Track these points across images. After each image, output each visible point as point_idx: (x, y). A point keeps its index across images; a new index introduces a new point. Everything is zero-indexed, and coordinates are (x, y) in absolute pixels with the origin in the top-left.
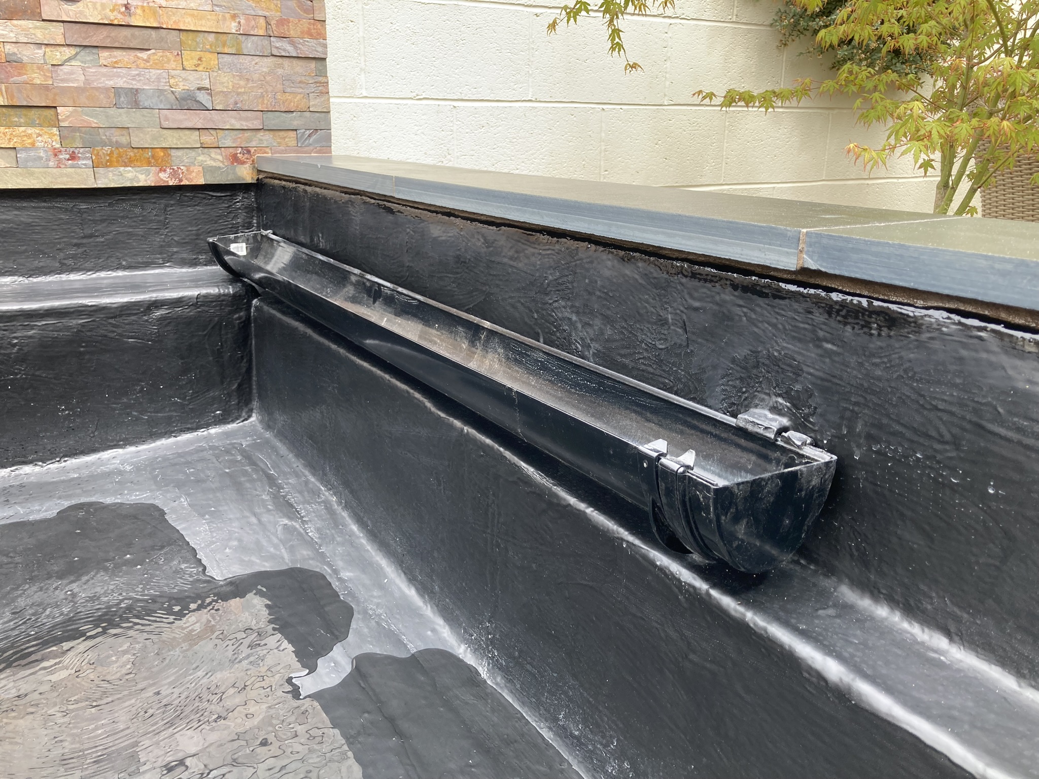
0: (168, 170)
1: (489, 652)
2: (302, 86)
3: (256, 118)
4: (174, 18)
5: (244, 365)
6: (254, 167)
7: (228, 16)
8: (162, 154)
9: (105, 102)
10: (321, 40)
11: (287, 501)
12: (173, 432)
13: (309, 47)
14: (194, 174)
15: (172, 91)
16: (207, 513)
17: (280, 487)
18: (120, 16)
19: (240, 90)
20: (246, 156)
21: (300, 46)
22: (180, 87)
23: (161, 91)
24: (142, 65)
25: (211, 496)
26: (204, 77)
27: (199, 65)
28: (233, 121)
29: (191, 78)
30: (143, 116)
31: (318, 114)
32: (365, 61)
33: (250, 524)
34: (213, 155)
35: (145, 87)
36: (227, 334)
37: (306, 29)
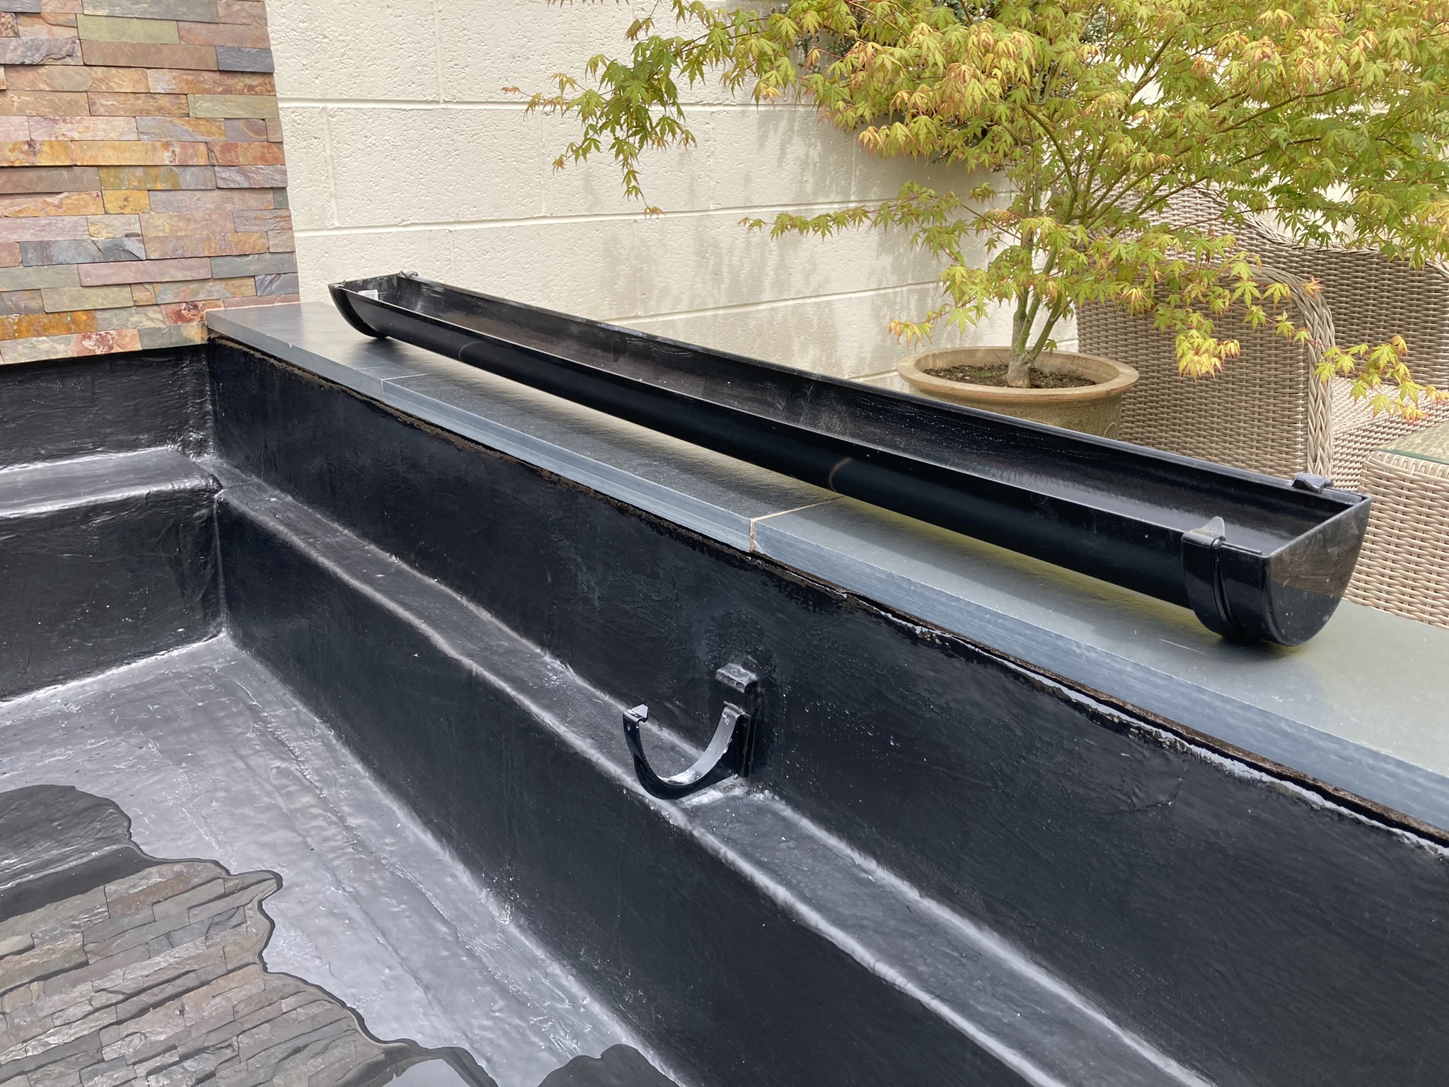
0: (94, 336)
1: (511, 895)
2: (258, 222)
3: (203, 266)
4: (90, 153)
5: (209, 571)
6: (203, 325)
7: (158, 145)
8: (85, 317)
9: (8, 260)
10: (279, 166)
11: (277, 738)
12: (126, 658)
13: (265, 174)
14: (127, 339)
15: (93, 241)
16: (183, 760)
17: (265, 721)
18: (22, 156)
19: (179, 234)
20: (192, 312)
21: (253, 175)
22: (103, 237)
23: (79, 242)
24: (53, 212)
25: (185, 738)
26: (132, 221)
27: (125, 206)
28: (173, 272)
29: (116, 223)
30: (58, 273)
31: (280, 256)
32: (335, 184)
33: (236, 770)
34: (150, 314)
35: (58, 239)
36: (185, 537)
37: (258, 154)
